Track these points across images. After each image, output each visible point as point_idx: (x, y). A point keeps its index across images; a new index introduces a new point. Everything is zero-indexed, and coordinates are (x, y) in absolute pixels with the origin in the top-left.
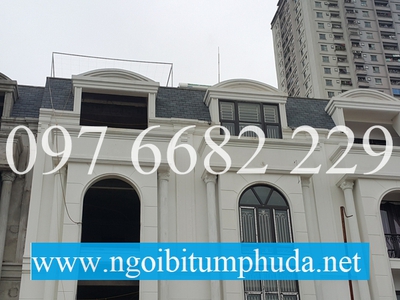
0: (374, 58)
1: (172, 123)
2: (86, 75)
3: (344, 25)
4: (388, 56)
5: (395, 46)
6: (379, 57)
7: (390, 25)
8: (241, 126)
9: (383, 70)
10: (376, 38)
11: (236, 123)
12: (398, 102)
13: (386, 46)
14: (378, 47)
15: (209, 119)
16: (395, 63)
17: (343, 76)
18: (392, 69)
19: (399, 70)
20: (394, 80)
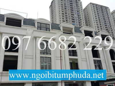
0: (69, 17)
1: (27, 26)
2: (7, 14)
3: (64, 9)
4: (72, 17)
5: (73, 15)
6: (70, 17)
7: (73, 10)
8: (42, 28)
9: (71, 19)
10: (70, 13)
11: (41, 27)
12: (73, 26)
13: (72, 14)
14: (70, 15)
15: (35, 26)
16: (73, 18)
17: (63, 20)
18: (72, 19)
19: (74, 19)
20: (73, 22)
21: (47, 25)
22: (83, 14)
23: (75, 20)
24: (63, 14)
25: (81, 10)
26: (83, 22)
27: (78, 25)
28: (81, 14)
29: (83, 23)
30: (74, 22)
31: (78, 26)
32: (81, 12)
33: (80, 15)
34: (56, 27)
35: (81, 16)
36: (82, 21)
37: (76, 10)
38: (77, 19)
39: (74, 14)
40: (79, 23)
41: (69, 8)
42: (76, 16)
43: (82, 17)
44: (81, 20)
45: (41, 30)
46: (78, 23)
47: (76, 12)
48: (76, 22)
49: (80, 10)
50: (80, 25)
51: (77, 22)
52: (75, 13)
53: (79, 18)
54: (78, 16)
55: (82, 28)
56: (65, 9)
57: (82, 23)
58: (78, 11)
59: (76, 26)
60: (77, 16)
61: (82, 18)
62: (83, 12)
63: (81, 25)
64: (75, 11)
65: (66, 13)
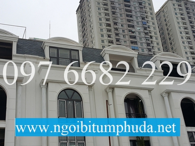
0: (123, 31)
3: (110, 15)
4: (130, 31)
5: (133, 26)
6: (126, 31)
7: (131, 16)
8: (60, 60)
9: (127, 37)
10: (125, 22)
11: (58, 58)
12: (133, 52)
13: (129, 26)
14: (125, 27)
15: (44, 56)
16: (133, 34)
17: (109, 39)
18: (131, 37)
19: (135, 37)
20: (132, 42)
21: (72, 52)
22: (156, 23)
23: (138, 40)
24: (109, 25)
25: (151, 14)
26: (157, 41)
27: (145, 50)
28: (151, 24)
29: (158, 44)
30: (136, 43)
31: (146, 52)
32: (150, 19)
33: (149, 27)
34: (93, 56)
35: (152, 29)
36: (154, 39)
37: (139, 15)
38: (143, 35)
39: (135, 24)
40: (148, 45)
41: (123, 12)
42: (138, 28)
43: (154, 31)
44: (151, 37)
45: (58, 64)
46: (145, 46)
47: (140, 19)
48: (139, 44)
49: (149, 14)
50: (150, 50)
51: (141, 44)
52: (138, 23)
53: (146, 34)
54: (145, 29)
55: (155, 56)
56: (114, 13)
57: (155, 45)
58: (143, 19)
59: (140, 51)
60: (142, 30)
61: (153, 34)
62: (155, 18)
63: (152, 50)
64: (137, 17)
65: (115, 24)
